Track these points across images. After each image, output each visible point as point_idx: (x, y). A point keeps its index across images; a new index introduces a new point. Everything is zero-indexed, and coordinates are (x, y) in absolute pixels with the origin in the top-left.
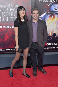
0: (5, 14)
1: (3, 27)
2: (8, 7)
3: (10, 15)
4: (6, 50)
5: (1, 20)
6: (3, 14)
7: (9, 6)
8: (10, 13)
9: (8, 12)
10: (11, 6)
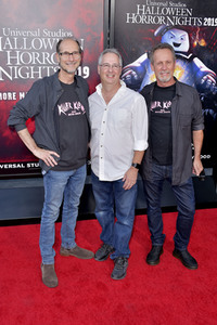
0: (26, 58)
1: (17, 96)
2: (33, 37)
3: (41, 59)
4: (29, 165)
5: (14, 76)
6: (19, 58)
7: (37, 34)
8: (41, 55)
9: (33, 50)
10: (42, 33)
